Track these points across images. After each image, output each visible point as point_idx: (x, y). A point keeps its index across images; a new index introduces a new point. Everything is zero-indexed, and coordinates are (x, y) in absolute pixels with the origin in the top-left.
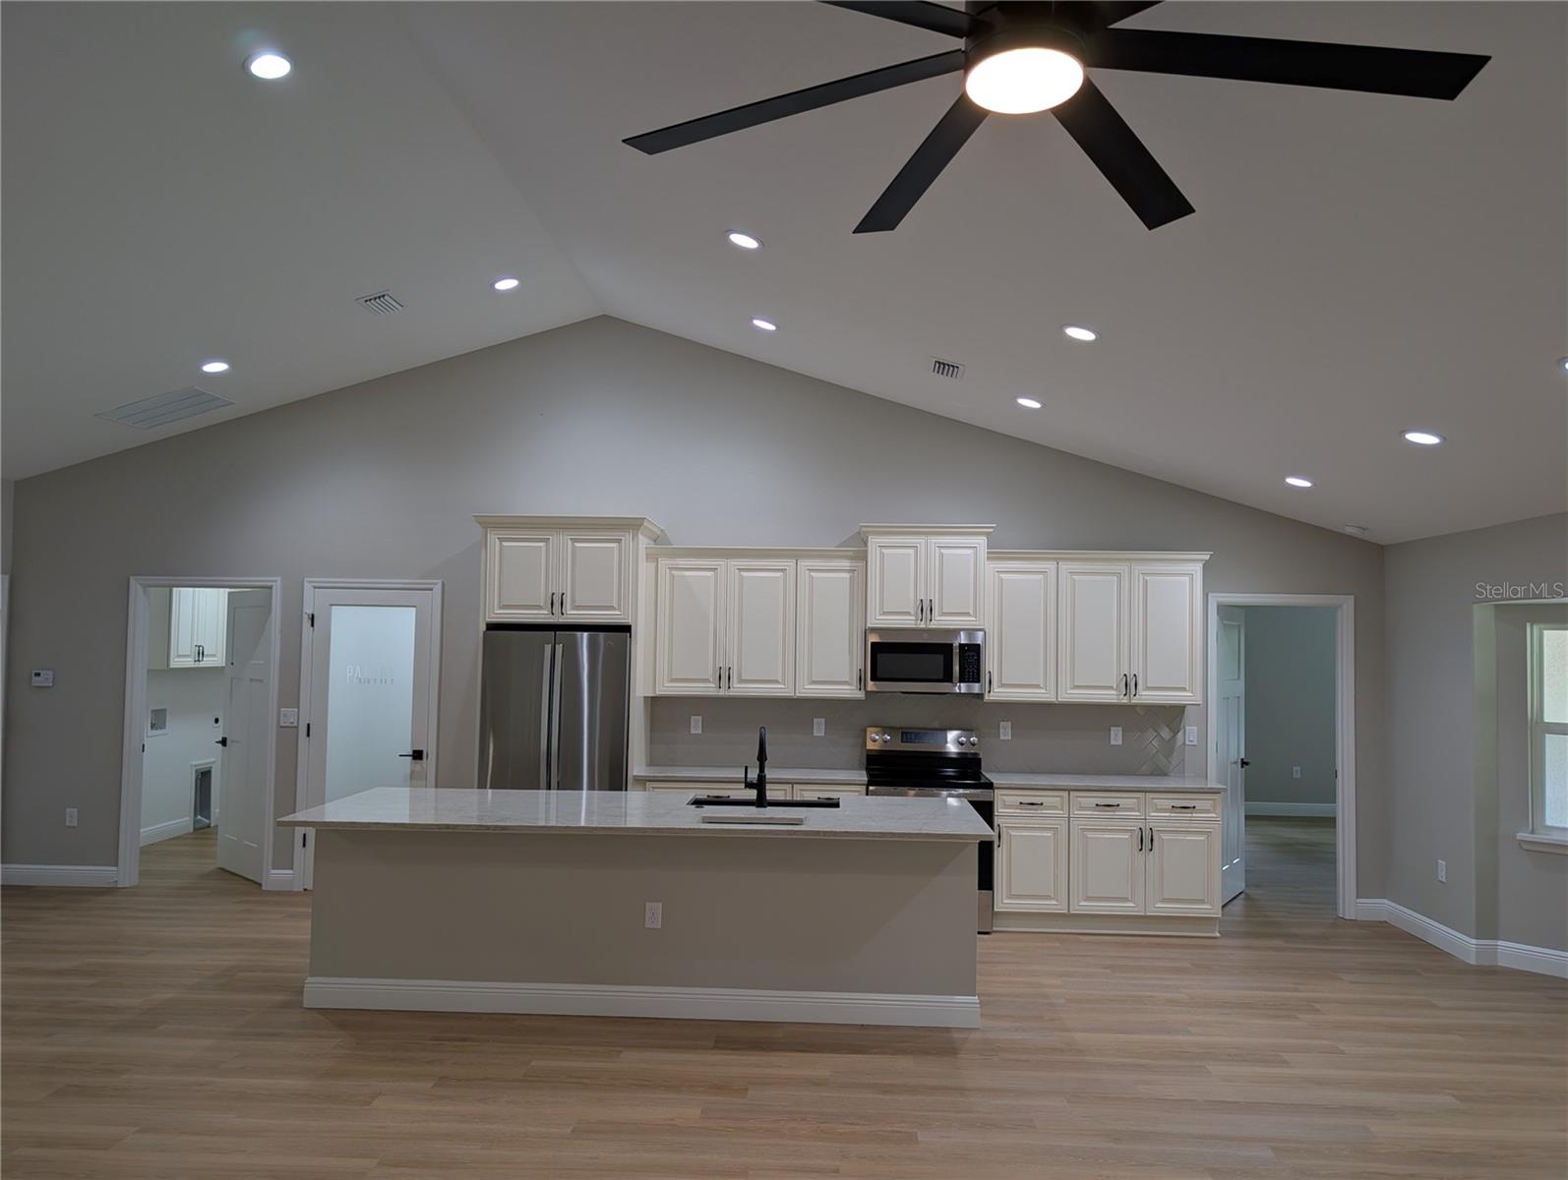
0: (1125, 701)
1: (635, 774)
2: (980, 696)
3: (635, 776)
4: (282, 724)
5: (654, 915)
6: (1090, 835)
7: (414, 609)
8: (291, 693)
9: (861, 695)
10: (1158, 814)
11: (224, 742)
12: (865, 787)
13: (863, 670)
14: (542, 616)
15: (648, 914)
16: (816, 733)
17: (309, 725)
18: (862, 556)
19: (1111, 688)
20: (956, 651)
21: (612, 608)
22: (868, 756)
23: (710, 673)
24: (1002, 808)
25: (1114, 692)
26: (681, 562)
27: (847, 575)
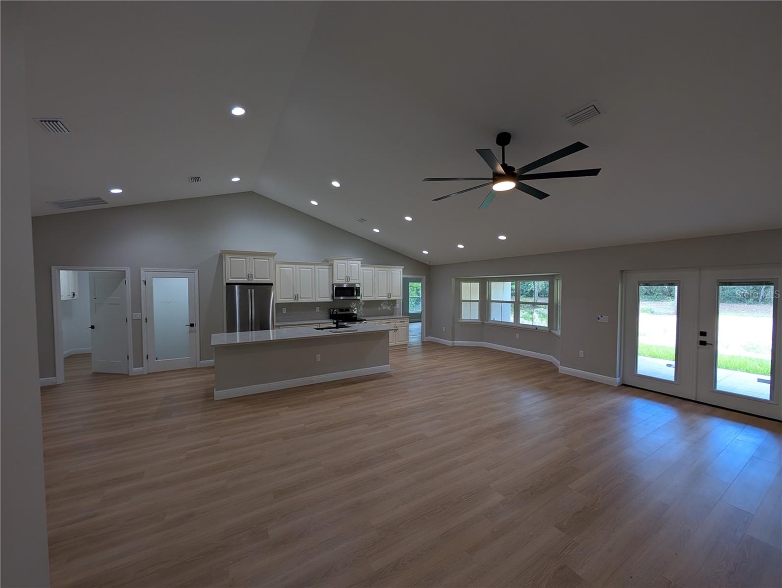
0: (389, 299)
2: (359, 299)
5: (319, 357)
7: (186, 278)
8: (137, 308)
9: (332, 300)
11: (93, 327)
13: (333, 294)
14: (245, 281)
16: (317, 311)
17: (146, 318)
18: (332, 265)
19: (385, 296)
20: (355, 289)
21: (267, 278)
22: (330, 316)
23: (293, 296)
26: (283, 266)
27: (328, 270)
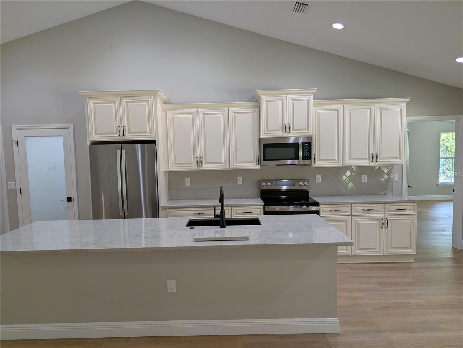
0: (372, 164)
1: (162, 205)
2: (310, 165)
3: (162, 207)
4: (9, 189)
5: (172, 285)
6: (360, 222)
7: (62, 137)
8: (11, 175)
9: (258, 167)
10: (390, 213)
12: (263, 207)
13: (259, 157)
14: (115, 137)
15: (169, 286)
16: (239, 184)
17: (21, 189)
19: (366, 159)
20: (300, 146)
21: (146, 132)
22: (261, 192)
23: (193, 160)
24: (323, 213)
25: (367, 161)
26: (177, 111)
27: (251, 114)
